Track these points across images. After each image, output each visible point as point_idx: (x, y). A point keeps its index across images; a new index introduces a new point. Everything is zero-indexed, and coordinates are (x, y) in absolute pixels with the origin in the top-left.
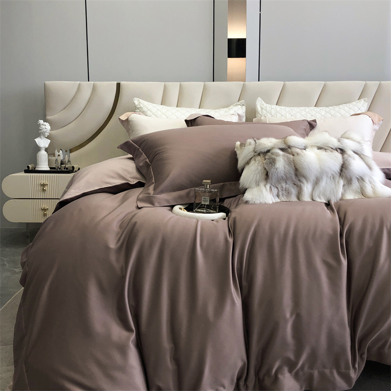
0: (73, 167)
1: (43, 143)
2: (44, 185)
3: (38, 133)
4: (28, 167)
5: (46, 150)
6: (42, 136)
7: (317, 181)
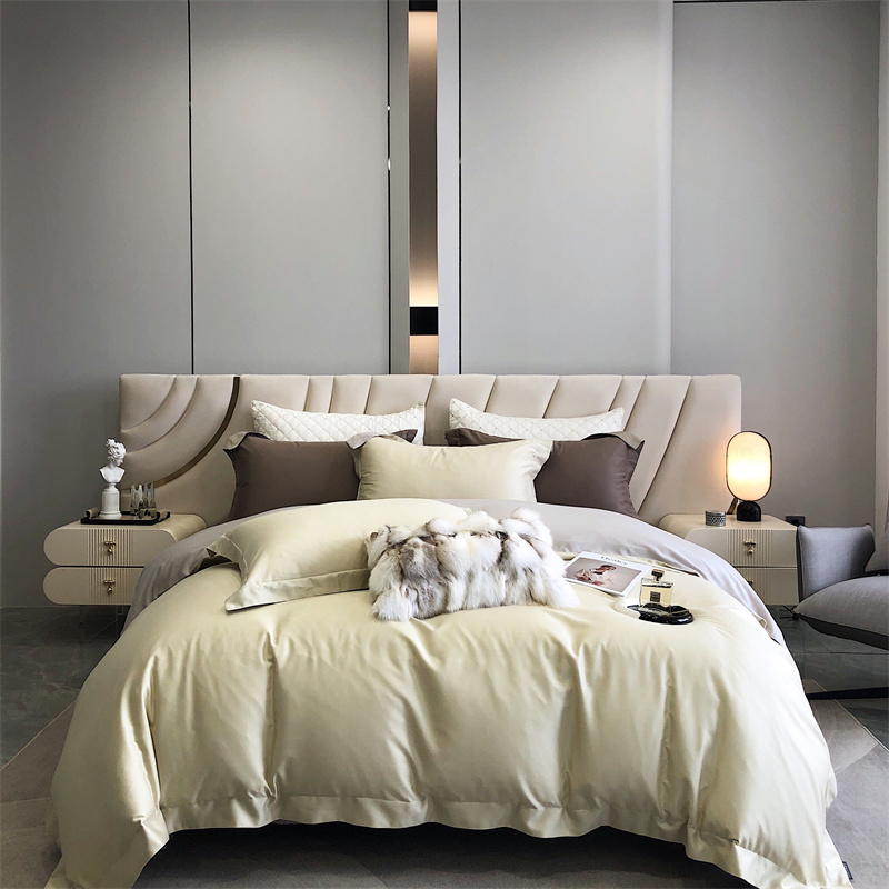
0: (158, 514)
1: (113, 474)
2: (109, 545)
3: (107, 460)
4: (88, 513)
5: (118, 485)
6: (112, 465)
7: (470, 576)
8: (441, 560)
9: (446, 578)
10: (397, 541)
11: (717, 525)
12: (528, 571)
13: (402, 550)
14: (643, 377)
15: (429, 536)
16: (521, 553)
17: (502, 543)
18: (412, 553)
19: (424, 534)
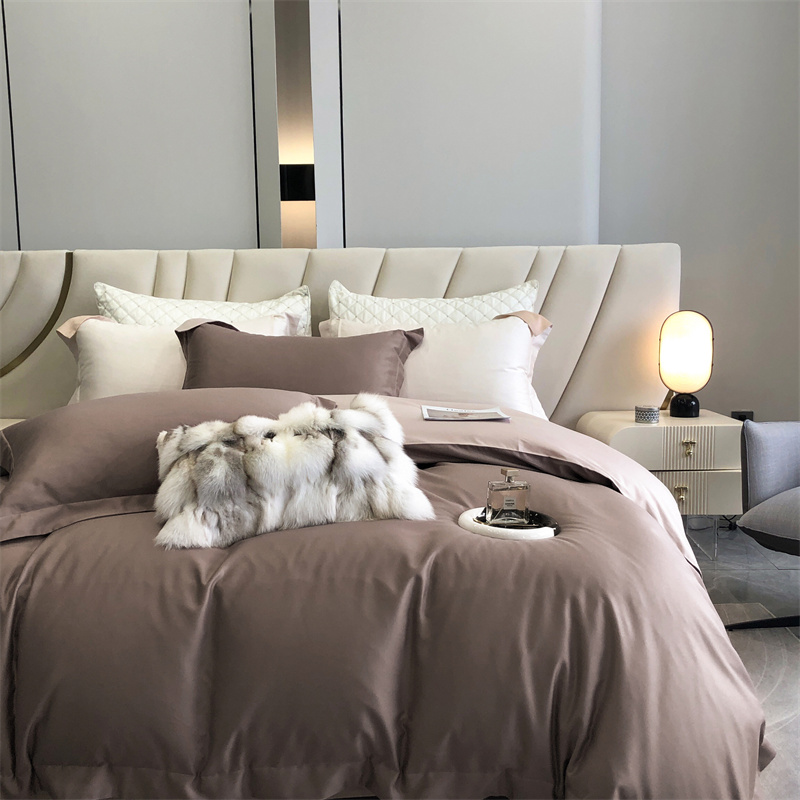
7: (291, 492)
8: (250, 472)
9: (258, 495)
10: (192, 447)
11: (649, 422)
12: (369, 482)
13: (199, 459)
14: (563, 248)
15: (236, 440)
16: (360, 457)
17: (336, 445)
18: (211, 464)
19: (230, 437)
